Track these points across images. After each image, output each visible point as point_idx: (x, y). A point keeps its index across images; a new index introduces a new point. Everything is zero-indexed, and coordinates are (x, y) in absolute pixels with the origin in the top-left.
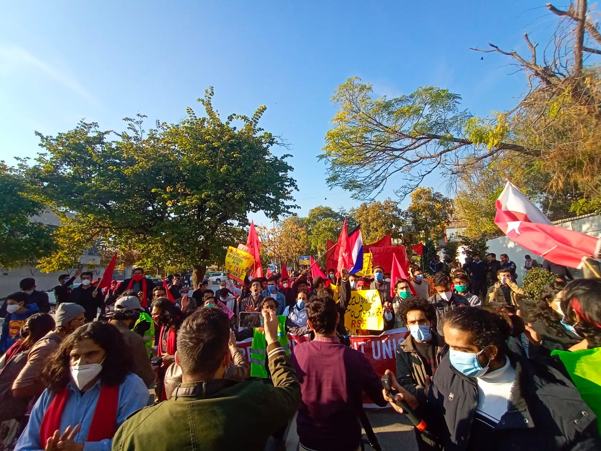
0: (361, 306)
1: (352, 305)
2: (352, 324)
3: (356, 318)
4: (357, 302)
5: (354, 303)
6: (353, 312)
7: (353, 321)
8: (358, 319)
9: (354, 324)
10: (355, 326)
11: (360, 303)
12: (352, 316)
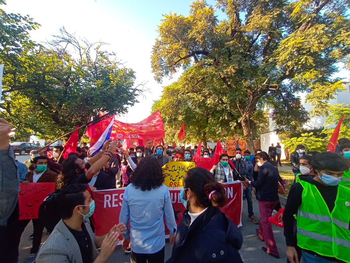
0: (178, 172)
1: (172, 171)
2: (170, 185)
3: (173, 180)
4: (175, 169)
5: (173, 170)
6: (172, 176)
7: (171, 183)
8: (174, 182)
9: (171, 185)
10: (171, 187)
11: (178, 171)
12: (171, 179)
